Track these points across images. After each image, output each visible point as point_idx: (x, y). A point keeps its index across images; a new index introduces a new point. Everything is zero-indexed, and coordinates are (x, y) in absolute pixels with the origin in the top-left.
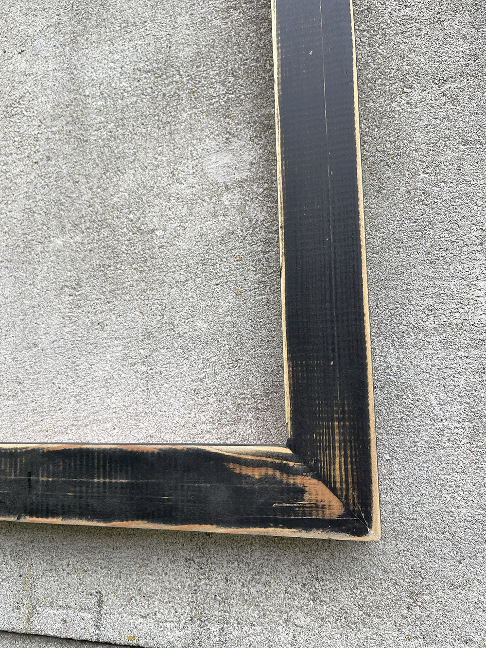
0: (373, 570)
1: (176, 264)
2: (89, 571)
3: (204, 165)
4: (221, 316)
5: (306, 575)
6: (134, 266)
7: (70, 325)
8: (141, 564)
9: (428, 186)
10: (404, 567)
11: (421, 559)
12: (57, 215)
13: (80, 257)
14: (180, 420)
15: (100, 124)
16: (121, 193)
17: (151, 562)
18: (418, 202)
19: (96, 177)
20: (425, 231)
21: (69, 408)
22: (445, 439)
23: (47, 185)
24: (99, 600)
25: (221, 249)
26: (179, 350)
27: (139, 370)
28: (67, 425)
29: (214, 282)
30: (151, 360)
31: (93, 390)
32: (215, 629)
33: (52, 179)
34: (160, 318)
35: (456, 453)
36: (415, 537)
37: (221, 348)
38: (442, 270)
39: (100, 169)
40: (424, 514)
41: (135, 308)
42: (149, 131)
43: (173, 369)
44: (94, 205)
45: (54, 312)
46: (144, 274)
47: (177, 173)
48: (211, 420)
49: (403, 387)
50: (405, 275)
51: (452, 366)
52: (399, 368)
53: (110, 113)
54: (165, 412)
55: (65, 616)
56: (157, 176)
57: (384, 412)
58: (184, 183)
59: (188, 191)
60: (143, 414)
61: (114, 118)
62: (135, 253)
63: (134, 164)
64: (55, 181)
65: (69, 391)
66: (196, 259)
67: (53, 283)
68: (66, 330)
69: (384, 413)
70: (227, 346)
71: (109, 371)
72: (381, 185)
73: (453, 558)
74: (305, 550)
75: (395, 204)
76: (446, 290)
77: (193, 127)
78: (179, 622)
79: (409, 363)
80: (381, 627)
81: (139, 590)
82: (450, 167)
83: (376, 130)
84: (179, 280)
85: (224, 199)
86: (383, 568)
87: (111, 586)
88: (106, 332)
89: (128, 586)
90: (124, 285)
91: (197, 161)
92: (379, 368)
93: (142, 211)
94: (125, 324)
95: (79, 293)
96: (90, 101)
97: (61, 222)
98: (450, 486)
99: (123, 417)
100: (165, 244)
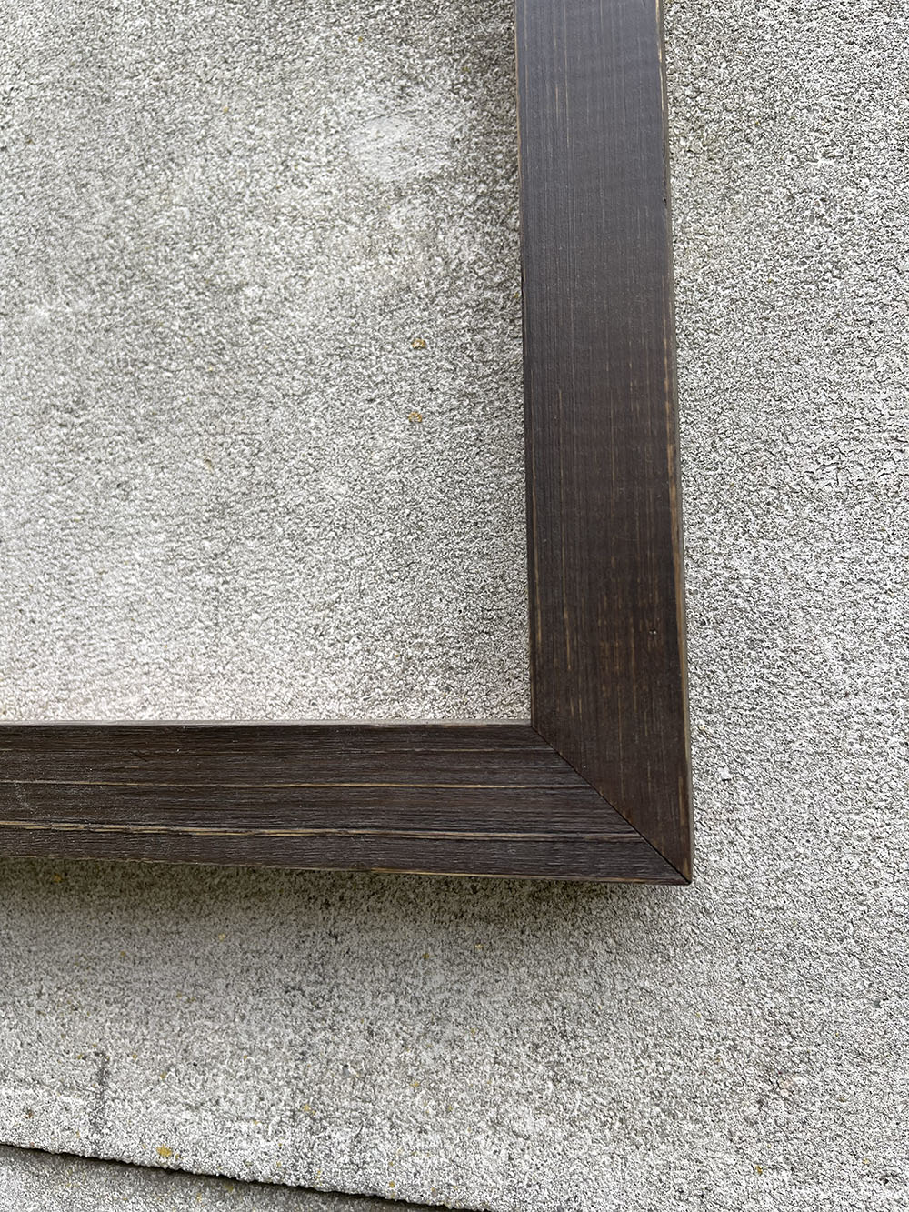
0: (685, 1016)
1: (284, 357)
2: (83, 1008)
3: (351, 145)
4: (377, 469)
5: (541, 1025)
6: (197, 362)
7: (60, 489)
8: (191, 996)
9: (834, 184)
10: (753, 1012)
11: (791, 996)
12: (40, 255)
13: (85, 345)
14: (284, 690)
15: (138, 65)
16: (174, 208)
17: (212, 993)
18: (812, 219)
19: (123, 174)
20: (824, 283)
21: (53, 664)
22: (852, 735)
23: (23, 194)
24: (101, 1070)
25: (382, 323)
26: (285, 541)
27: (200, 583)
28: (46, 700)
29: (365, 394)
30: (226, 563)
31: (102, 626)
32: (341, 1136)
33: (32, 182)
34: (247, 473)
35: (876, 767)
36: (780, 946)
37: (376, 539)
38: (859, 368)
39: (132, 157)
40: (802, 898)
41: (196, 452)
42: (237, 76)
43: (272, 582)
44: (118, 234)
45: (28, 460)
46: (218, 379)
47: (294, 163)
48: (348, 691)
49: (765, 621)
50: (776, 379)
51: (872, 577)
52: (757, 580)
53: (159, 42)
54: (252, 673)
55: (30, 1102)
56: (251, 172)
57: (722, 675)
58: (308, 184)
59: (316, 203)
60: (205, 678)
61: (166, 51)
62: (200, 334)
63: (204, 145)
64: (40, 185)
65: (54, 627)
66: (328, 347)
67: (26, 400)
68: (52, 500)
69: (721, 678)
70: (388, 534)
71: (138, 585)
72: (731, 184)
73: (861, 995)
74: (541, 972)
75: (760, 225)
76: (866, 411)
77: (330, 66)
78: (266, 1121)
79: (778, 571)
80: (699, 1143)
81: (185, 1051)
82: (882, 144)
83: (724, 65)
84: (291, 392)
85: (392, 217)
86: (707, 1013)
87: (128, 1041)
88: (132, 504)
89: (162, 1042)
90: (175, 403)
91: (338, 137)
92: (714, 581)
93: (217, 246)
94: (175, 486)
95: (81, 420)
96: (120, 20)
97: (48, 269)
98: (860, 839)
99: (164, 684)
100: (262, 314)
